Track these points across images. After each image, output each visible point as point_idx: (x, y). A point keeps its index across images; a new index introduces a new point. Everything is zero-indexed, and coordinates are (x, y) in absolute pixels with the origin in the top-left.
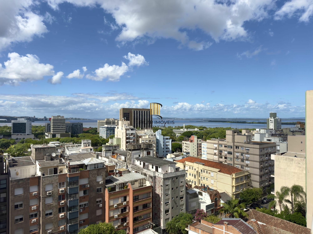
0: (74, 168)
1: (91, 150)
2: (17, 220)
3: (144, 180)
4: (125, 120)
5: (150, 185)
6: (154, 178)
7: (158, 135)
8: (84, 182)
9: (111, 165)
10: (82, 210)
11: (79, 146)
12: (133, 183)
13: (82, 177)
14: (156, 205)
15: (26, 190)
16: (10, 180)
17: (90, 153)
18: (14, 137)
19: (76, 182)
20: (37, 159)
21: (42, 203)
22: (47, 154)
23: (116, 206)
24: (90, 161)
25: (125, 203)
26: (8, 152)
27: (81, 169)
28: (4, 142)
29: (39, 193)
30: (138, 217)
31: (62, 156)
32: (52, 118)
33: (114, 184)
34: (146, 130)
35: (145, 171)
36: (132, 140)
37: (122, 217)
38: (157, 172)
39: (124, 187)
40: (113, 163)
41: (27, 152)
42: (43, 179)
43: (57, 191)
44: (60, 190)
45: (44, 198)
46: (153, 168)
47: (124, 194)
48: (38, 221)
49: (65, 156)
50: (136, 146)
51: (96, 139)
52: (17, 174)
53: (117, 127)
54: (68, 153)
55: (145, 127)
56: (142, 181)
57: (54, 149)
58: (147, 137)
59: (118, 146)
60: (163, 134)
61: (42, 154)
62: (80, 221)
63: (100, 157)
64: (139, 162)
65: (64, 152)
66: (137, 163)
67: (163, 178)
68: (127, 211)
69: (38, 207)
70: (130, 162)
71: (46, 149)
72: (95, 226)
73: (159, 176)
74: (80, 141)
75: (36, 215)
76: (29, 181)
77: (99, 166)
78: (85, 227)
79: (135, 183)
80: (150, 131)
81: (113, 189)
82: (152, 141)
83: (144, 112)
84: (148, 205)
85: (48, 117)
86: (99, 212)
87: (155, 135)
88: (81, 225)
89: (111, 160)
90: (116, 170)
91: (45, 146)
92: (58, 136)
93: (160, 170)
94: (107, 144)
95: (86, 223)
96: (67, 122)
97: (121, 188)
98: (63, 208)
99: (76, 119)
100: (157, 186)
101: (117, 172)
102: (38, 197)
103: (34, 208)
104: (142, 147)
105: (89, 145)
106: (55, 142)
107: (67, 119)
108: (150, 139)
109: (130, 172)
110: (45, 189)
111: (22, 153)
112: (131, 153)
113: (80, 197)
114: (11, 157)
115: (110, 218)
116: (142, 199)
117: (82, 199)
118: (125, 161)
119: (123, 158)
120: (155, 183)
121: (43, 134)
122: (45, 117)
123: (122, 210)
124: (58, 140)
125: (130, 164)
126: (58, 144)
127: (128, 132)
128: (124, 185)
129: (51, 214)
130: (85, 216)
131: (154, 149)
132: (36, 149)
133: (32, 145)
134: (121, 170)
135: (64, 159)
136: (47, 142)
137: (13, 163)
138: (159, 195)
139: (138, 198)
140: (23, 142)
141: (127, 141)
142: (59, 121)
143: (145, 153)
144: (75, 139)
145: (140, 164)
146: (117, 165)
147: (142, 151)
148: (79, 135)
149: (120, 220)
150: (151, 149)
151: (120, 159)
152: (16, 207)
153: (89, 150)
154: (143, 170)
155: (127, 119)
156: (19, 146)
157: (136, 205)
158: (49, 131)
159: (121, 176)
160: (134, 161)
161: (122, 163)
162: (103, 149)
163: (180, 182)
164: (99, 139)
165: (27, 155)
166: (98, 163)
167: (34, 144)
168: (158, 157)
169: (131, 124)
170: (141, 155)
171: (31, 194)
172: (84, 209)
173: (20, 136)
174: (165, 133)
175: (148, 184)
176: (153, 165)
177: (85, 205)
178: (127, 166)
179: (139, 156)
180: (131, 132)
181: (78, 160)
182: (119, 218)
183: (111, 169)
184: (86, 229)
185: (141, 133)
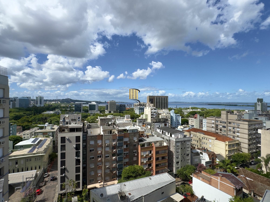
0: (121, 131)
1: (130, 121)
2: (91, 158)
3: (162, 142)
4: (150, 103)
5: (166, 145)
6: (169, 141)
7: (172, 113)
8: (126, 140)
9: (142, 131)
10: (125, 156)
11: (123, 118)
12: (155, 143)
13: (125, 136)
14: (170, 158)
15: (96, 142)
16: (88, 136)
17: (130, 123)
18: (90, 112)
19: (122, 140)
20: (101, 125)
21: (104, 150)
22: (106, 122)
23: (145, 156)
24: (130, 128)
25: (150, 155)
26: (87, 120)
27: (125, 132)
28: (85, 115)
29: (102, 144)
30: (159, 164)
31: (114, 124)
32: (109, 102)
33: (144, 142)
34: (164, 110)
35: (163, 136)
36: (155, 116)
37: (148, 163)
38: (171, 137)
39: (150, 145)
40: (143, 130)
41: (96, 121)
42: (104, 137)
43: (111, 144)
44: (113, 143)
45: (105, 147)
46: (168, 134)
47: (150, 149)
48: (102, 160)
49: (116, 124)
50: (157, 120)
51: (133, 115)
52: (91, 133)
53: (145, 108)
54: (117, 122)
55: (163, 108)
56: (161, 142)
57: (110, 120)
58: (165, 114)
59: (146, 119)
60: (175, 112)
61: (104, 122)
62: (124, 162)
63: (135, 126)
64: (159, 130)
65: (115, 121)
66: (158, 131)
67: (175, 142)
68: (152, 160)
69: (102, 152)
70: (154, 130)
71: (106, 120)
72: (133, 167)
73: (172, 140)
74: (124, 115)
75: (100, 157)
76: (97, 137)
77: (135, 131)
78: (127, 167)
79: (157, 143)
80: (166, 110)
81: (143, 145)
82: (168, 117)
83: (163, 98)
84: (165, 157)
85: (107, 102)
86: (135, 159)
87: (170, 113)
88: (124, 165)
89: (142, 128)
90: (145, 134)
91: (105, 118)
92: (112, 112)
93: (173, 136)
94: (139, 118)
95: (127, 164)
96: (117, 104)
97: (148, 145)
98: (115, 154)
99: (122, 102)
100: (171, 146)
101: (146, 135)
102: (101, 146)
103: (99, 152)
104: (161, 120)
105: (129, 118)
106: (110, 116)
107: (117, 102)
108: (167, 116)
109: (153, 136)
110: (105, 142)
111: (94, 121)
112: (154, 124)
113: (124, 149)
114: (88, 123)
115: (142, 163)
116: (161, 153)
117: (125, 150)
118: (151, 129)
119: (149, 127)
120: (170, 144)
121: (104, 111)
122: (105, 101)
123: (148, 158)
124: (112, 115)
125: (154, 131)
126: (112, 117)
127: (152, 111)
128: (150, 144)
129: (108, 157)
130: (127, 160)
131: (170, 122)
132: (101, 119)
133: (98, 117)
134: (148, 134)
135: (115, 125)
136: (106, 116)
137: (89, 126)
138: (172, 152)
139: (159, 153)
140: (94, 115)
141: (152, 116)
142: (113, 104)
143: (163, 124)
144: (121, 114)
145: (160, 131)
146: (146, 131)
147: (161, 123)
148: (124, 112)
149: (147, 165)
150: (167, 122)
151: (147, 127)
152: (91, 151)
153: (129, 121)
154: (162, 135)
155: (152, 103)
156: (92, 117)
157: (157, 157)
158: (107, 109)
159: (148, 138)
160: (156, 129)
161: (149, 130)
162: (137, 121)
163: (187, 145)
164: (135, 115)
165: (96, 123)
166: (134, 129)
167: (100, 116)
168: (172, 127)
169: (154, 106)
170: (161, 126)
171: (98, 144)
172: (126, 156)
173: (93, 112)
174: (177, 112)
175: (165, 144)
176: (168, 133)
177: (127, 153)
178: (152, 132)
179: (160, 126)
180: (154, 111)
181: (123, 126)
182: (147, 164)
183: (142, 133)
184: (128, 168)
185: (160, 111)
